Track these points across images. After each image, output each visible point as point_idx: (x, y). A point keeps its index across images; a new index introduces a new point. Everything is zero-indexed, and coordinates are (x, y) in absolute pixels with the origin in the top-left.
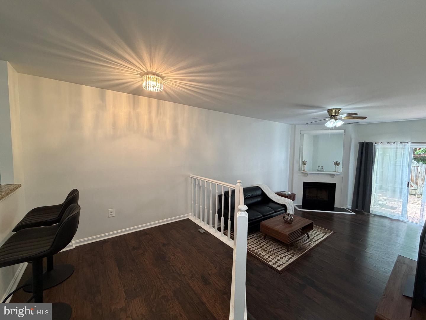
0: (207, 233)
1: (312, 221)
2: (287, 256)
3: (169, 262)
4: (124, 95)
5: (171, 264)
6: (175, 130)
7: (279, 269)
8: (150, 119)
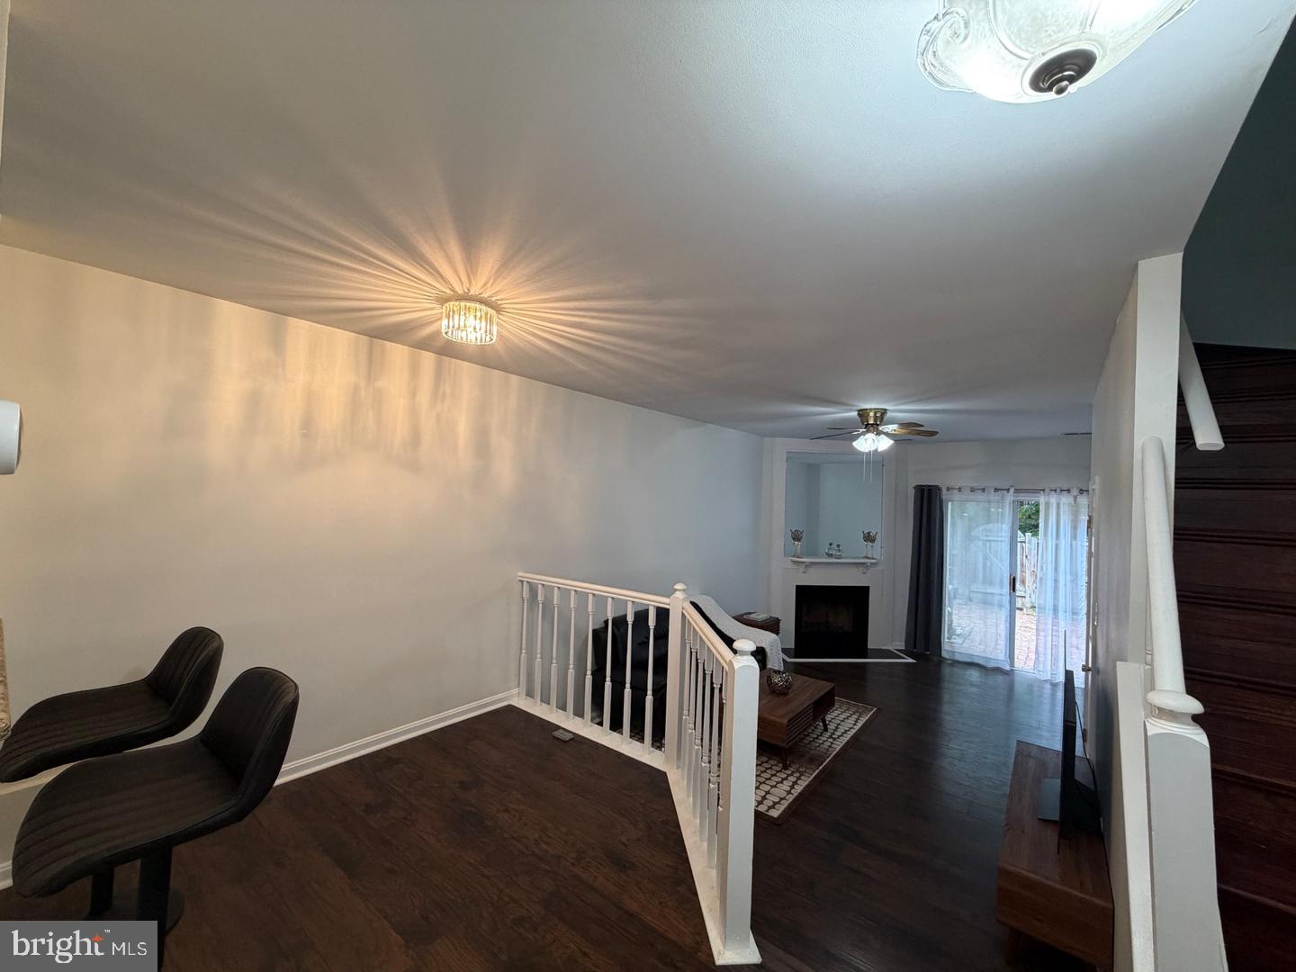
1: (833, 685)
2: (786, 779)
6: (482, 445)
7: (775, 813)
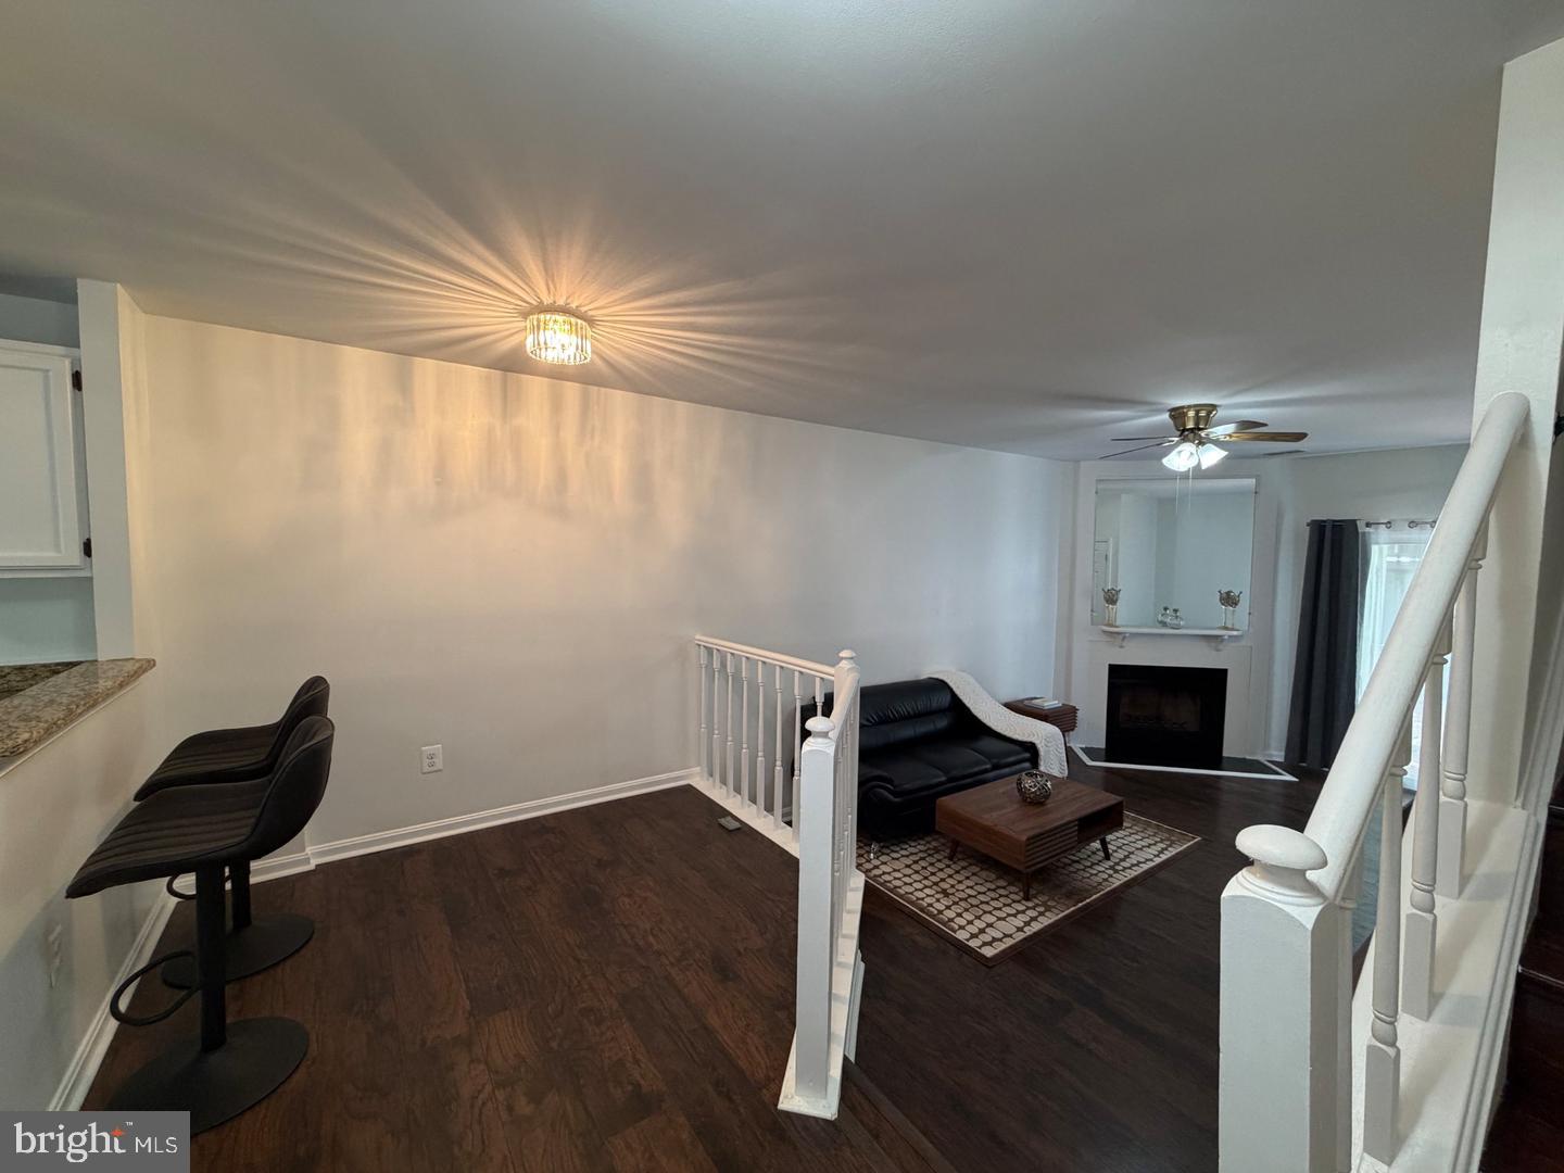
0: (746, 831)
1: (1120, 799)
2: (1023, 912)
3: (613, 915)
4: (473, 372)
5: (617, 921)
6: (643, 486)
7: (988, 952)
8: (558, 449)
